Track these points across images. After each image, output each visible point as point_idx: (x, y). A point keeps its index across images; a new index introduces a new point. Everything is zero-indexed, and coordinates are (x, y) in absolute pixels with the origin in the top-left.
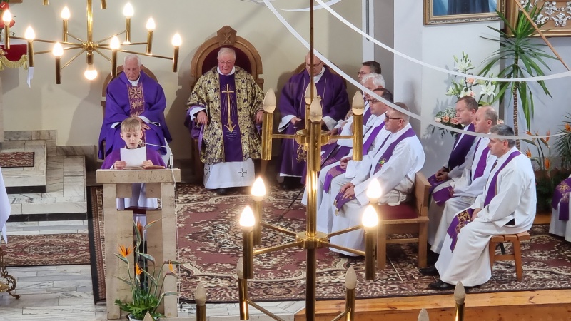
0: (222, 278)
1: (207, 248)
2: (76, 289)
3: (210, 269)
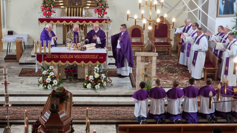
0: (164, 81)
1: (159, 73)
2: (127, 83)
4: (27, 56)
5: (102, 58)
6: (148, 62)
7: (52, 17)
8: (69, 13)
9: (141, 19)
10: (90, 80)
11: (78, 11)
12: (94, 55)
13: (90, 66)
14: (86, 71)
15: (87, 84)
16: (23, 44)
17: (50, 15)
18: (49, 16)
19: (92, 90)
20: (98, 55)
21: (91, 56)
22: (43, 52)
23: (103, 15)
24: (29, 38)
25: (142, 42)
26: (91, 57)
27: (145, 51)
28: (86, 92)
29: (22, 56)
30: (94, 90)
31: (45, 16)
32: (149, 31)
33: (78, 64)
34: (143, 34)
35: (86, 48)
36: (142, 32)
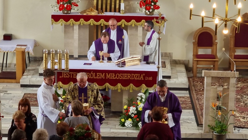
1: (240, 105)
2: (188, 119)
3: (243, 114)
4: (33, 74)
5: (151, 79)
6: (223, 87)
7: (73, 13)
8: (100, 7)
9: (212, 17)
10: (130, 114)
11: (113, 3)
12: (137, 75)
13: (131, 91)
14: (125, 99)
15: (125, 120)
16: (27, 56)
17: (69, 9)
18: (68, 11)
19: (133, 129)
20: (144, 74)
21: (133, 76)
22: (57, 68)
23: (153, 10)
24: (36, 45)
25: (214, 54)
26: (133, 78)
27: (219, 69)
28: (124, 133)
29: (25, 74)
30: (136, 130)
31: (61, 11)
32: (225, 38)
33: (112, 87)
34: (216, 41)
35: (125, 62)
36: (214, 39)
